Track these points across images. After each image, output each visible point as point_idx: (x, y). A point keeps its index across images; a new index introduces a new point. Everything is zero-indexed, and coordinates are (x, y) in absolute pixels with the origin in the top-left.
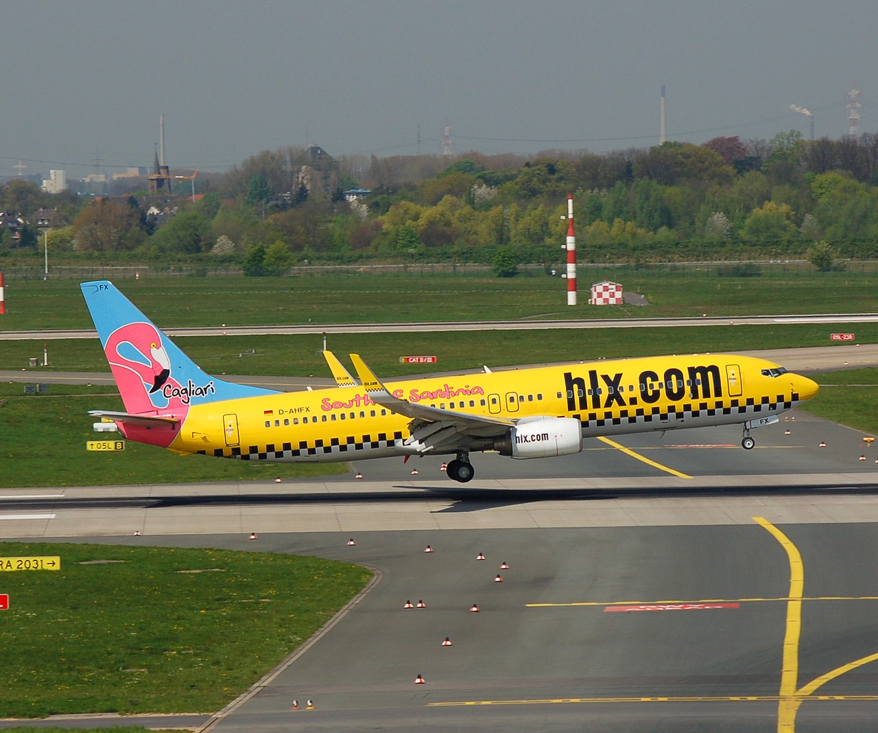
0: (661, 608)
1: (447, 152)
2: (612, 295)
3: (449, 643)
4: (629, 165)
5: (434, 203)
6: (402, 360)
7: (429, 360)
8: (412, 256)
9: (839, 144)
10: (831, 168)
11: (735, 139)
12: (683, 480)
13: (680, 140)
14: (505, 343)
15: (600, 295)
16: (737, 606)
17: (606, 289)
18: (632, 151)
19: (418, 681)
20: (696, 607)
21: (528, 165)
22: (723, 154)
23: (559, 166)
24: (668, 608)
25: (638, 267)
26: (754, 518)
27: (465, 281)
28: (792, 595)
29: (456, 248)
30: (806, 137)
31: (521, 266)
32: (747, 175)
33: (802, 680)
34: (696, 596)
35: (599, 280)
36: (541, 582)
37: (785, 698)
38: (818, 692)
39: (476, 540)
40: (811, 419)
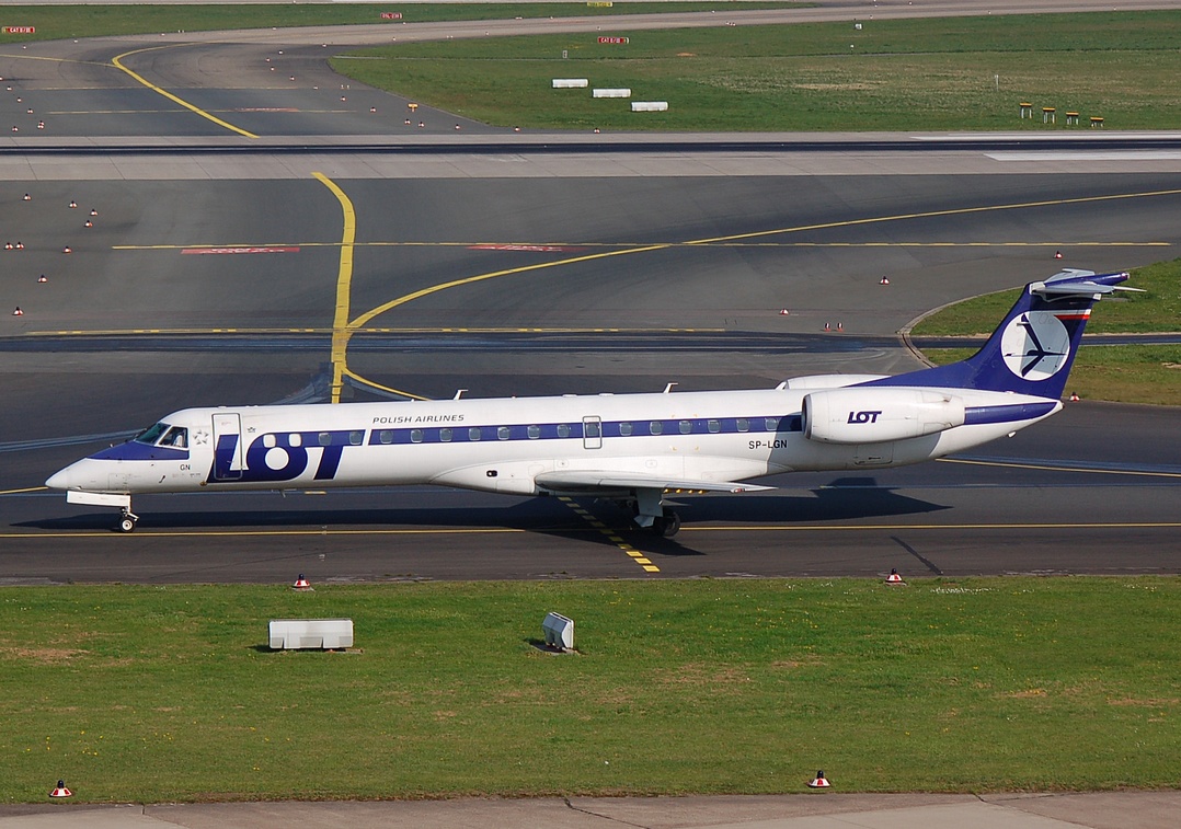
0: (231, 251)
3: (44, 280)
7: (28, 30)
12: (251, 138)
16: (298, 249)
19: (17, 312)
20: (261, 250)
24: (237, 251)
26: (314, 174)
28: (344, 241)
33: (353, 315)
34: (261, 242)
36: (126, 228)
37: (337, 330)
38: (366, 325)
39: (69, 189)
40: (364, 88)
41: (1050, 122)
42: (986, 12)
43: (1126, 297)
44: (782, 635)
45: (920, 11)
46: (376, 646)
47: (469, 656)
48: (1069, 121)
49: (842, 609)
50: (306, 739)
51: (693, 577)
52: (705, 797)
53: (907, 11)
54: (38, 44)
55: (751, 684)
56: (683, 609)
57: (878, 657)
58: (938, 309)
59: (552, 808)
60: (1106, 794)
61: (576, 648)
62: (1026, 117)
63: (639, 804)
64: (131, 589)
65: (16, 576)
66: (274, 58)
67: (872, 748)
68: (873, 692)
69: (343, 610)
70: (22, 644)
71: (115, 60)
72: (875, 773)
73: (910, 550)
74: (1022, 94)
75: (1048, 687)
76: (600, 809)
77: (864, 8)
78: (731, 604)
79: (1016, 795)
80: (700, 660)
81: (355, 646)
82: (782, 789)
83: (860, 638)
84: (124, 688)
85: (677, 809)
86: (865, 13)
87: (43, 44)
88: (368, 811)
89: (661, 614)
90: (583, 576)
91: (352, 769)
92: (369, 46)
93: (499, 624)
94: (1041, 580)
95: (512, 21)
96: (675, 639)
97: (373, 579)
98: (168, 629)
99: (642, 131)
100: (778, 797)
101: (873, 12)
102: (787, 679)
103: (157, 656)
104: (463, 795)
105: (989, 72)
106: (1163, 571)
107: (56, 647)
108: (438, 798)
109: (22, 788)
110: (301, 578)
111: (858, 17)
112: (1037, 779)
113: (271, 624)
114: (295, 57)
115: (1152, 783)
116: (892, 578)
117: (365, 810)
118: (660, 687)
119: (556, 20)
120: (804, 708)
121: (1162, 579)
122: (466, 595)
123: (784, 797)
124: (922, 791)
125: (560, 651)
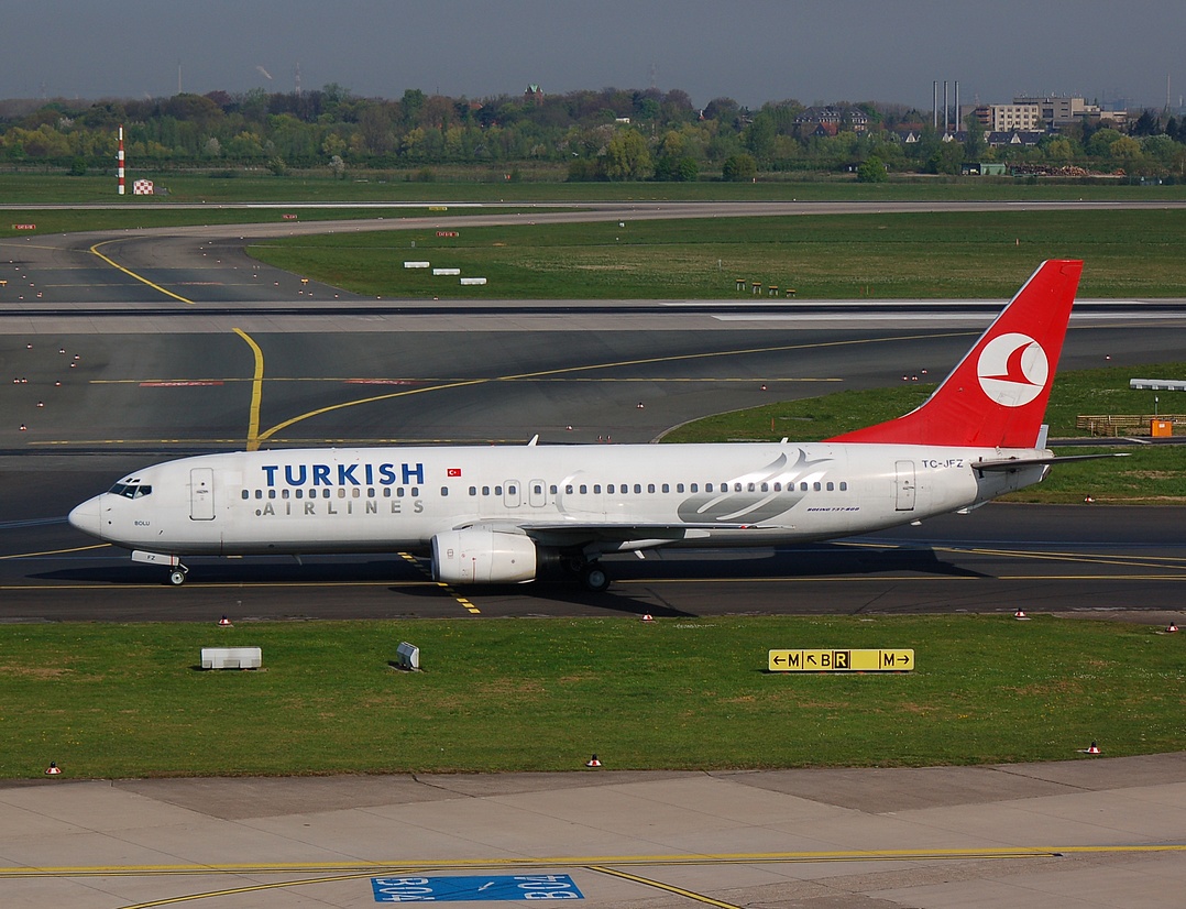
0: (174, 384)
1: (44, 97)
2: (146, 188)
3: (41, 405)
4: (157, 107)
5: (35, 129)
6: (14, 227)
7: (31, 227)
8: (19, 161)
9: (288, 97)
10: (283, 112)
11: (224, 92)
12: (190, 304)
13: (190, 92)
14: (79, 217)
15: (138, 188)
16: (222, 383)
17: (142, 184)
18: (160, 99)
19: (22, 428)
20: (196, 384)
21: (94, 106)
22: (216, 102)
23: (113, 107)
24: (179, 384)
25: (162, 170)
26: (233, 329)
27: (53, 177)
28: (256, 377)
29: (48, 157)
30: (268, 93)
31: (89, 169)
32: (231, 114)
33: (261, 430)
34: (196, 378)
35: (139, 179)
36: (100, 368)
37: (251, 441)
38: (271, 437)
39: (59, 341)
40: (271, 268)
41: (757, 293)
42: (711, 215)
43: (811, 417)
44: (568, 658)
45: (664, 214)
46: (278, 667)
47: (345, 674)
48: (771, 293)
49: (610, 639)
50: (227, 733)
51: (505, 617)
52: (512, 774)
53: (656, 214)
54: (38, 237)
55: (546, 693)
56: (497, 640)
57: (635, 674)
58: (678, 426)
59: (404, 782)
60: (797, 770)
61: (420, 668)
62: (741, 289)
63: (465, 778)
64: (103, 626)
65: (22, 616)
66: (208, 246)
67: (632, 738)
68: (631, 698)
69: (254, 641)
70: (25, 665)
71: (92, 248)
72: (633, 756)
73: (658, 597)
74: (738, 273)
75: (756, 695)
76: (438, 783)
77: (626, 212)
78: (532, 636)
79: (733, 772)
80: (508, 677)
81: (263, 667)
82: (567, 767)
83: (623, 660)
84: (98, 696)
85: (492, 783)
86: (626, 215)
87: (40, 237)
88: (273, 784)
89: (482, 644)
90: (425, 616)
91: (261, 754)
92: (274, 238)
93: (366, 650)
94: (751, 619)
95: (375, 221)
96: (491, 661)
97: (276, 619)
98: (129, 654)
99: (468, 299)
100: (564, 773)
101: (632, 215)
102: (571, 689)
103: (122, 673)
104: (339, 773)
105: (714, 258)
106: (838, 611)
107: (49, 667)
108: (323, 775)
109: (26, 767)
110: (224, 618)
111: (622, 219)
112: (749, 760)
113: (203, 650)
114: (221, 246)
115: (830, 762)
116: (646, 617)
117: (270, 784)
118: (480, 695)
119: (407, 220)
120: (584, 711)
121: (837, 618)
122: (342, 630)
123: (569, 774)
124: (666, 769)
125: (409, 669)
